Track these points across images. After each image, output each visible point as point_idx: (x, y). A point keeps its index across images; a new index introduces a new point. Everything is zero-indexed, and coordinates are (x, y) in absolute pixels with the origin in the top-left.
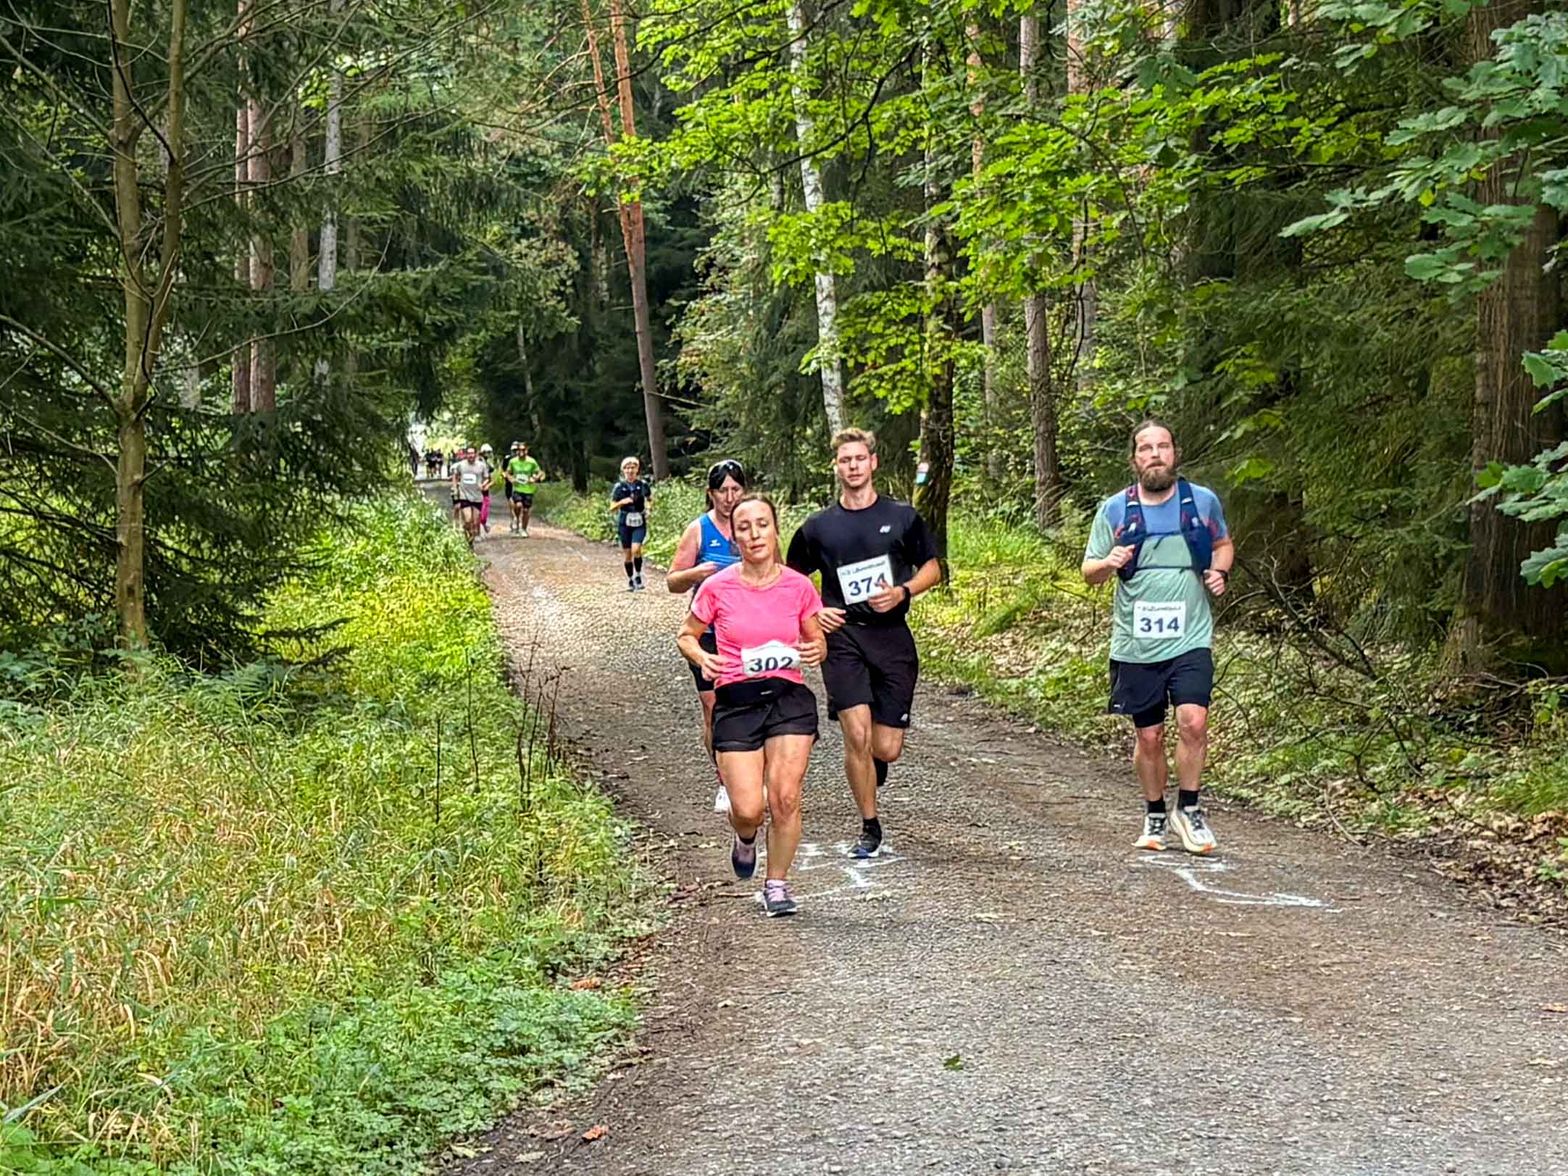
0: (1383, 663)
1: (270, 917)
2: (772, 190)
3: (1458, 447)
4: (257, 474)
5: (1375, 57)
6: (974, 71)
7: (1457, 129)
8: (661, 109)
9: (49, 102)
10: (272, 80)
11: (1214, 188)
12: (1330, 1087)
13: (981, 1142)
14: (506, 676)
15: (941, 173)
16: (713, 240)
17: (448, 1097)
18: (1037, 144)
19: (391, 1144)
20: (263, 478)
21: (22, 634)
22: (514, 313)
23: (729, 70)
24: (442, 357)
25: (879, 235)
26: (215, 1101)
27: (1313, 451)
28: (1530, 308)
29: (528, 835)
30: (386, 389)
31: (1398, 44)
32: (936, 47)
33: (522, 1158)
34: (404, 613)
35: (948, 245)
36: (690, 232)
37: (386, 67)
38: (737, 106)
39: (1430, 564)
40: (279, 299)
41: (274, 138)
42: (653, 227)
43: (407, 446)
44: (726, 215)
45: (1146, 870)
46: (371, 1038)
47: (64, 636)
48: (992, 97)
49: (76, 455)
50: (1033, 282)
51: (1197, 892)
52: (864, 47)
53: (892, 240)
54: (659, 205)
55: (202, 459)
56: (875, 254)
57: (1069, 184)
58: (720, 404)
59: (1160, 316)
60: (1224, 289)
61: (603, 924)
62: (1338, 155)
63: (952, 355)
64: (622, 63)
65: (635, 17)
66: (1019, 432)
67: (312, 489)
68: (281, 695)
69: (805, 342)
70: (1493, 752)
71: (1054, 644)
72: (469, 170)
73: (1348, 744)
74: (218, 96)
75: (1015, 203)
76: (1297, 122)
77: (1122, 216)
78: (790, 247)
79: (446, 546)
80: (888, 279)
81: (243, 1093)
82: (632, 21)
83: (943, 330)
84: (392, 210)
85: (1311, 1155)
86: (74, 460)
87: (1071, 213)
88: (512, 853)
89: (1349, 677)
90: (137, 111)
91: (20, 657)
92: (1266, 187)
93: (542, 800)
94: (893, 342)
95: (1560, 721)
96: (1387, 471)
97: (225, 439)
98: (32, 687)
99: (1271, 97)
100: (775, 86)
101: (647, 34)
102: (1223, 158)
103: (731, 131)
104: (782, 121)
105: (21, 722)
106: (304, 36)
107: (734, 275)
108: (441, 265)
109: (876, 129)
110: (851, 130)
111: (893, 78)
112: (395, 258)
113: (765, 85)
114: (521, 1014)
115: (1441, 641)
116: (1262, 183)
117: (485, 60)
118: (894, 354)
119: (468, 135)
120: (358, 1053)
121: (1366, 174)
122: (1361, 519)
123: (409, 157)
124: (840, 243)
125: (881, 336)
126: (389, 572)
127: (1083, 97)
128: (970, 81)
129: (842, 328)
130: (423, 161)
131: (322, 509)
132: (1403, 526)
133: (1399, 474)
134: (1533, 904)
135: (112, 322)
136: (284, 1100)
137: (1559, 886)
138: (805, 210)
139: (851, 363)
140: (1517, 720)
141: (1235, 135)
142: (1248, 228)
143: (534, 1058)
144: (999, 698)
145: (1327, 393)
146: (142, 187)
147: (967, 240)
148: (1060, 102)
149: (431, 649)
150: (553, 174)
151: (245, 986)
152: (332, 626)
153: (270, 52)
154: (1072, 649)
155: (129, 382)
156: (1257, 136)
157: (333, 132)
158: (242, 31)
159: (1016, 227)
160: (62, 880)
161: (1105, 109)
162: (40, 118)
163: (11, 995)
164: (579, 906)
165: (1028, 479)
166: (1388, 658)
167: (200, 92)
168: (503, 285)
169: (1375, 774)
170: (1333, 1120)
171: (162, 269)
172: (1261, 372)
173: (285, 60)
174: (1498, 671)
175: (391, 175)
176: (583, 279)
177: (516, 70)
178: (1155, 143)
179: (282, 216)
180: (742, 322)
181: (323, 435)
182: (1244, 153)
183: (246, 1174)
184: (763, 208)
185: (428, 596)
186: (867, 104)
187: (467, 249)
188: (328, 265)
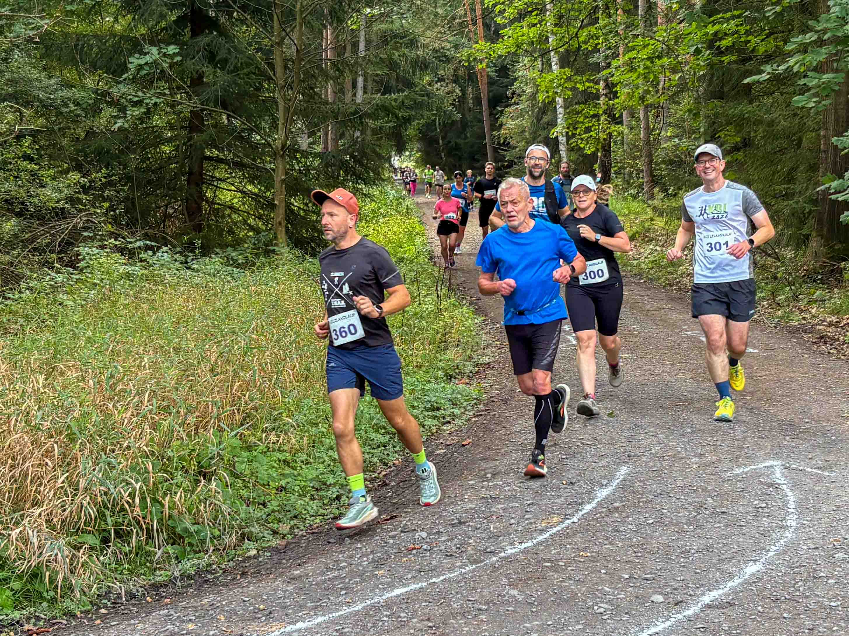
0: (783, 255)
2: (539, 64)
3: (813, 168)
5: (781, 12)
6: (620, 17)
7: (815, 42)
8: (494, 31)
9: (248, 26)
10: (338, 18)
11: (717, 64)
12: (762, 425)
13: (622, 447)
14: (431, 258)
15: (607, 57)
16: (515, 84)
18: (645, 46)
19: (385, 446)
20: (333, 178)
21: (236, 241)
22: (435, 112)
23: (521, 16)
24: (406, 130)
25: (581, 82)
26: (314, 429)
28: (843, 113)
29: (440, 322)
30: (383, 142)
31: (790, 7)
32: (605, 7)
33: (438, 452)
34: (390, 233)
35: (610, 86)
36: (506, 80)
37: (384, 13)
38: (525, 30)
39: (802, 215)
40: (340, 106)
41: (338, 41)
42: (491, 78)
43: (391, 166)
44: (520, 74)
45: (688, 337)
47: (253, 241)
48: (627, 27)
49: (258, 168)
50: (643, 101)
52: (576, 6)
53: (587, 84)
54: (493, 69)
55: (309, 170)
56: (580, 89)
57: (658, 62)
58: (517, 149)
59: (694, 115)
60: (720, 104)
61: (470, 358)
62: (766, 51)
63: (611, 130)
64: (479, 13)
66: (637, 162)
67: (353, 182)
69: (552, 125)
70: (827, 291)
71: (651, 247)
72: (418, 55)
73: (769, 287)
74: (316, 25)
75: (636, 69)
76: (750, 38)
77: (680, 75)
78: (546, 87)
79: (407, 206)
80: (585, 100)
81: (325, 425)
83: (607, 120)
84: (386, 71)
85: (754, 452)
86: (257, 170)
87: (659, 73)
88: (434, 329)
89: (770, 261)
90: (284, 30)
91: (235, 250)
92: (737, 64)
93: (446, 308)
94: (587, 125)
96: (785, 178)
97: (318, 162)
98: (240, 262)
99: (739, 28)
100: (540, 22)
102: (720, 52)
103: (523, 40)
104: (543, 36)
105: (235, 276)
107: (523, 98)
108: (406, 93)
109: (581, 39)
110: (570, 40)
111: (587, 19)
112: (387, 90)
113: (536, 21)
114: (437, 394)
115: (807, 246)
116: (735, 62)
117: (424, 10)
118: (588, 130)
119: (417, 41)
121: (777, 59)
122: (775, 197)
123: (393, 49)
124: (566, 85)
125: (582, 122)
126: (384, 217)
127: (664, 27)
128: (619, 20)
129: (566, 119)
130: (398, 51)
132: (791, 200)
133: (790, 179)
134: (843, 352)
135: (272, 115)
138: (552, 72)
139: (570, 133)
140: (837, 278)
141: (725, 43)
142: (730, 80)
143: (443, 412)
144: (629, 268)
145: (761, 146)
146: (285, 61)
147: (617, 84)
148: (655, 29)
149: (401, 247)
150: (450, 56)
153: (337, 7)
154: (659, 249)
155: (279, 139)
156: (734, 43)
157: (362, 39)
159: (637, 79)
160: (253, 339)
161: (673, 32)
162: (244, 33)
163: (232, 386)
164: (461, 351)
165: (641, 180)
166: (785, 253)
167: (309, 22)
168: (430, 101)
169: (780, 299)
170: (763, 438)
171: (293, 94)
172: (735, 137)
173: (343, 10)
174: (829, 258)
175: (386, 56)
176: (463, 99)
177: (436, 15)
178: (693, 46)
179: (341, 72)
180: (526, 116)
181: (357, 161)
182: (729, 50)
183: (326, 458)
184: (535, 71)
185: (399, 226)
186: (576, 30)
187: (416, 86)
188: (360, 93)
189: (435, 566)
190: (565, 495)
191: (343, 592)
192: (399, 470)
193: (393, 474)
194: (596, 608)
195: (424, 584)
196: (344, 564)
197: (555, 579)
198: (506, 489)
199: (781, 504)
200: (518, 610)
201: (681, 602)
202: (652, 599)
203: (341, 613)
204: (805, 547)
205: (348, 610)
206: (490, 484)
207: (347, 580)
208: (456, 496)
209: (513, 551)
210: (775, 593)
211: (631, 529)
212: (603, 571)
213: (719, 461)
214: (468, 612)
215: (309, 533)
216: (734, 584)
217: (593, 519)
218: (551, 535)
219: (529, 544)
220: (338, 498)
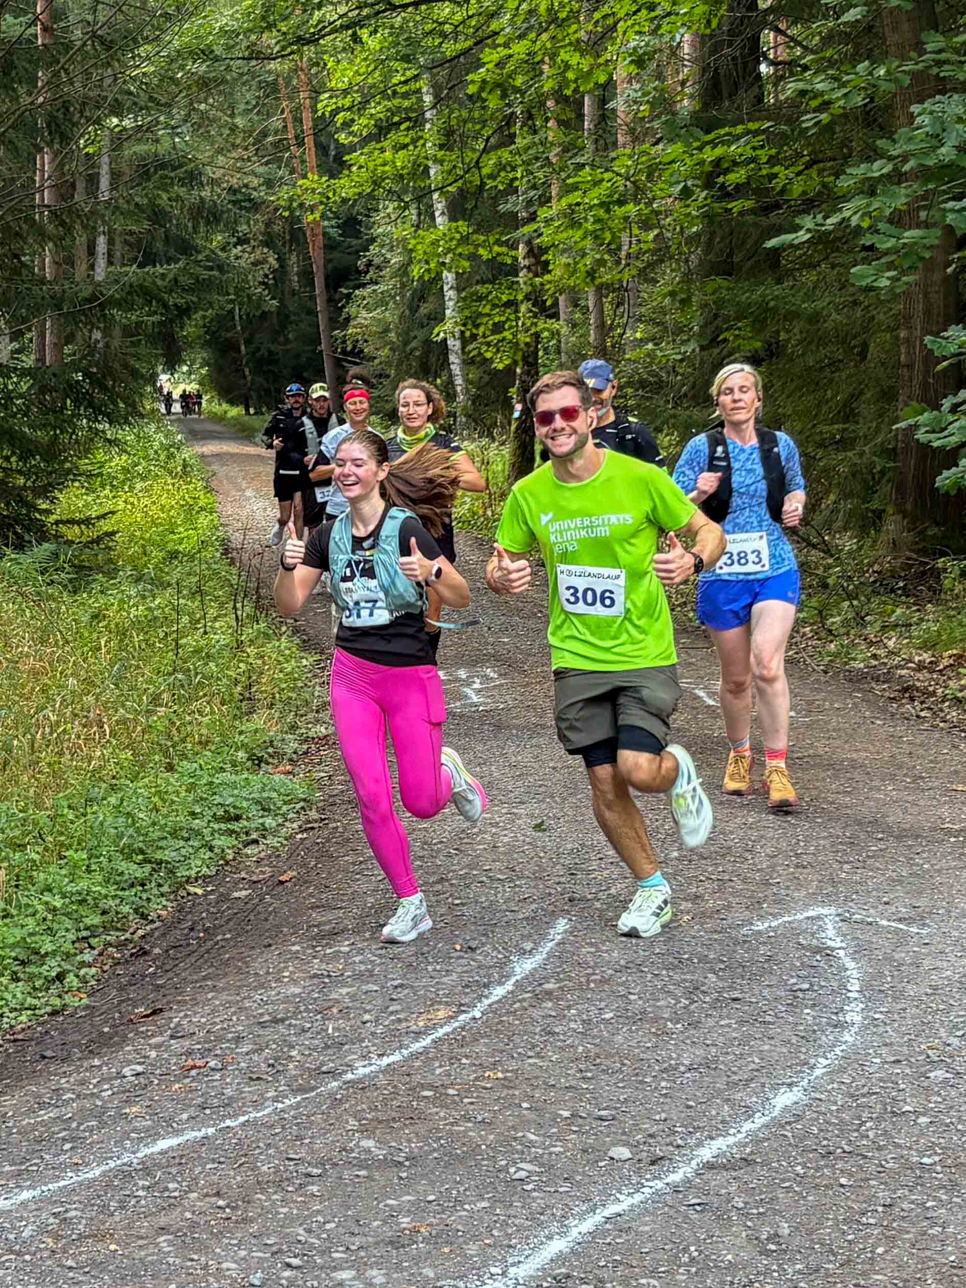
0: (837, 546)
1: (58, 723)
2: (412, 213)
3: (889, 396)
4: (51, 409)
5: (829, 124)
6: (552, 131)
7: (888, 176)
8: (335, 156)
10: (62, 134)
11: (719, 215)
12: (802, 844)
13: (559, 883)
14: (226, 552)
15: (530, 203)
16: (371, 247)
17: (183, 851)
18: (597, 183)
19: (143, 885)
20: (55, 412)
22: (232, 297)
23: (382, 130)
24: (182, 328)
25: (487, 245)
26: (18, 855)
27: (788, 397)
28: (937, 299)
29: (241, 665)
30: (143, 350)
31: (845, 116)
32: (526, 115)
33: (236, 894)
34: (154, 508)
35: (536, 252)
36: (355, 242)
37: (141, 126)
38: (388, 155)
39: (870, 478)
40: (66, 287)
41: (64, 174)
42: (329, 239)
44: (380, 230)
46: (129, 809)
48: (566, 150)
50: (593, 279)
51: (709, 706)
52: (476, 115)
53: (496, 249)
54: (333, 222)
55: (12, 399)
56: (485, 258)
57: (619, 211)
58: (377, 361)
59: (682, 301)
60: (725, 284)
61: (293, 728)
62: (804, 193)
63: (538, 329)
64: (307, 125)
65: (316, 92)
67: (89, 420)
68: (66, 565)
69: (435, 319)
70: (914, 608)
72: (201, 197)
73: (814, 602)
74: (23, 144)
75: (581, 224)
76: (776, 169)
77: (656, 232)
78: (425, 253)
79: (184, 460)
80: (493, 275)
81: (37, 848)
82: (314, 95)
83: (531, 311)
84: (146, 225)
85: (789, 892)
87: (620, 231)
88: (229, 678)
89: (815, 556)
92: (755, 214)
93: (251, 640)
94: (497, 320)
95: (961, 587)
96: (839, 412)
97: (28, 385)
99: (758, 152)
100: (414, 141)
101: (325, 103)
102: (725, 194)
103: (384, 172)
104: (419, 166)
106: (84, 104)
107: (386, 272)
108: (181, 264)
109: (485, 171)
110: (467, 172)
111: (496, 136)
112: (150, 259)
113: (407, 140)
114: (236, 792)
115: (878, 531)
116: (753, 211)
118: (498, 328)
119: (200, 174)
120: (120, 820)
121: (824, 206)
122: (821, 445)
123: (158, 188)
124: (460, 250)
125: (489, 315)
126: (144, 479)
127: (628, 151)
128: (550, 139)
129: (461, 310)
130: (168, 192)
131: (96, 434)
132: (850, 450)
133: (848, 414)
134: (942, 715)
136: (67, 854)
137: (961, 702)
138: (435, 227)
139: (468, 334)
140: (931, 586)
141: (735, 177)
142: (742, 244)
143: (245, 823)
145: (798, 356)
147: (548, 248)
148: (613, 155)
149: (173, 533)
150: (259, 201)
151: (39, 772)
152: (103, 516)
153: (60, 115)
156: (749, 179)
157: (104, 170)
158: (41, 99)
159: (582, 239)
161: (644, 159)
164: (277, 715)
166: (841, 542)
167: (10, 142)
168: (224, 278)
169: (833, 623)
170: (804, 867)
172: (751, 341)
173: (70, 120)
174: (918, 552)
175: (145, 201)
176: (281, 272)
177: (233, 129)
178: (678, 182)
179: (69, 229)
180: (391, 305)
181: (97, 382)
182: (740, 190)
183: (40, 908)
184: (406, 226)
185: (171, 496)
186: (478, 154)
187: (199, 252)
188: (101, 263)
189: (230, 1098)
190: (459, 970)
191: (67, 1146)
192: (169, 927)
193: (157, 934)
194: (512, 1170)
195: (211, 1131)
196: (69, 1095)
197: (440, 1119)
198: (357, 959)
199: (835, 984)
200: (377, 1175)
201: (661, 1158)
202: (611, 1154)
203: (62, 1183)
204: (878, 1060)
205: (75, 1178)
206: (328, 951)
207: (74, 1125)
208: (268, 973)
209: (367, 1070)
210: (825, 1143)
211: (575, 1031)
212: (525, 1105)
213: (729, 907)
214: (287, 1179)
215: (9, 1041)
216: (752, 1126)
217: (508, 1013)
218: (434, 1041)
219: (396, 1057)
220: (60, 977)
